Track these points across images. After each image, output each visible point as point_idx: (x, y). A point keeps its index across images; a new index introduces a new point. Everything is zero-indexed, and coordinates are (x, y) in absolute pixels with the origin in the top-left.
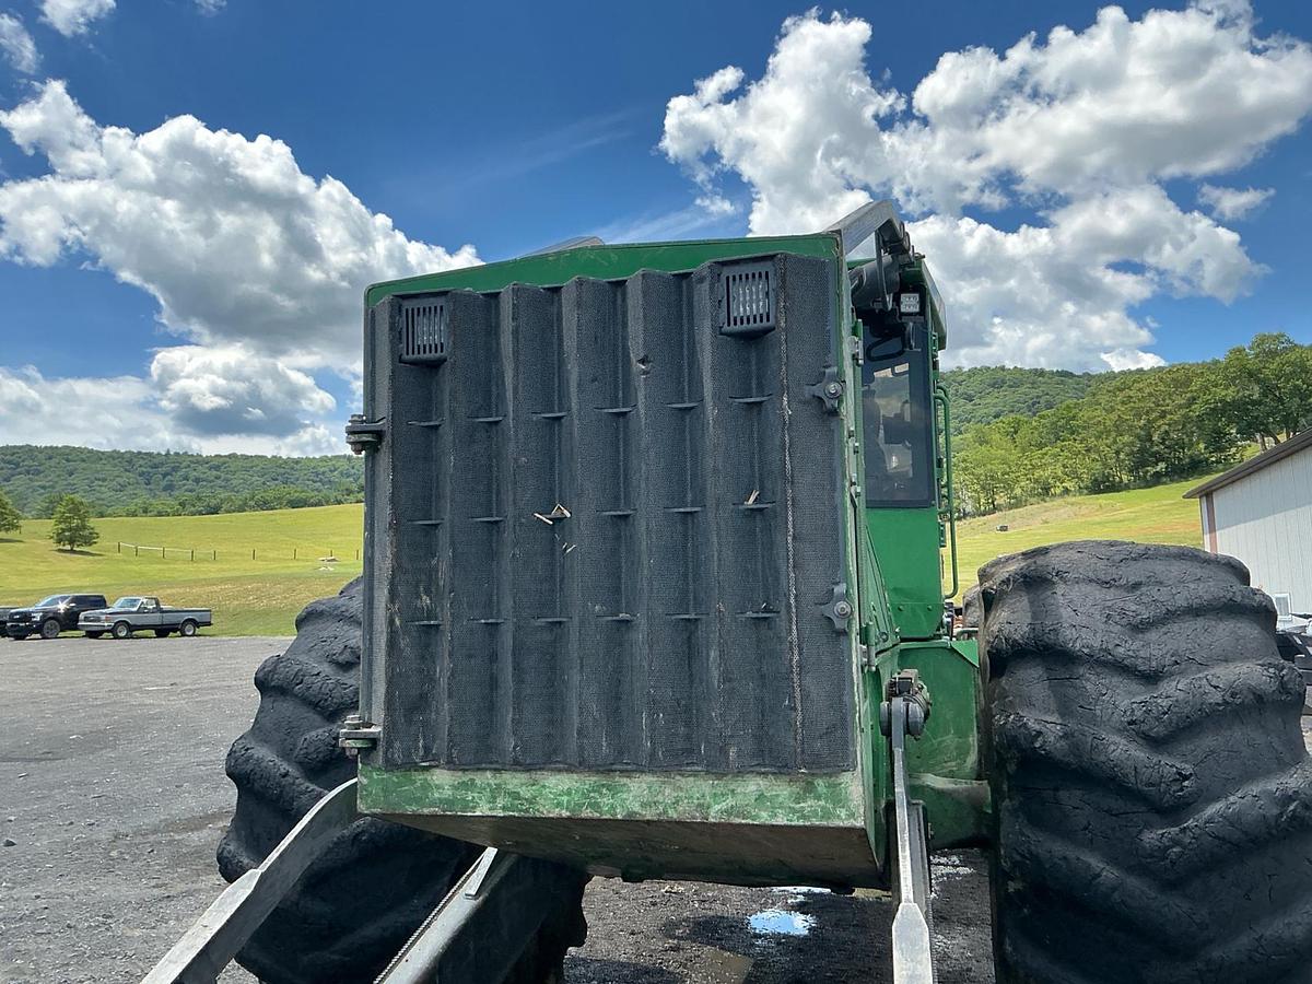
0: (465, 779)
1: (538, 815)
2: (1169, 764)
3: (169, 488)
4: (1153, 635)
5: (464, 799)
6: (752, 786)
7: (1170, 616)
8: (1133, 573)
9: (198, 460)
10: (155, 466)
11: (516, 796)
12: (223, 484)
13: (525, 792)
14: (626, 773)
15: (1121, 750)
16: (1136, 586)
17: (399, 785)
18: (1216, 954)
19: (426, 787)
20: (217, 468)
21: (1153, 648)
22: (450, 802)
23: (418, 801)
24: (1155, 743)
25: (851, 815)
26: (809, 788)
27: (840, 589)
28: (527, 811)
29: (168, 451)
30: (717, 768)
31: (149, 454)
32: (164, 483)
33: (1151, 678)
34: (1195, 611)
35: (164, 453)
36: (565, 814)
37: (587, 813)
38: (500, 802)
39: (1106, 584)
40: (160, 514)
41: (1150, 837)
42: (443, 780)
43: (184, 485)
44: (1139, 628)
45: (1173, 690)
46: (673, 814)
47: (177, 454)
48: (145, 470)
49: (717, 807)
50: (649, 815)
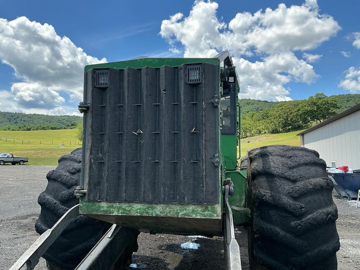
0: (111, 205)
1: (131, 215)
2: (298, 204)
3: (16, 123)
4: (295, 170)
5: (110, 210)
6: (191, 208)
7: (299, 165)
8: (290, 153)
9: (25, 115)
10: (12, 117)
11: (125, 210)
12: (32, 122)
13: (128, 209)
14: (157, 204)
15: (286, 200)
16: (290, 157)
17: (92, 206)
18: (309, 254)
19: (99, 207)
20: (30, 118)
21: (295, 173)
22: (106, 211)
23: (97, 210)
24: (295, 198)
25: (218, 216)
26: (206, 208)
27: (216, 155)
28: (128, 214)
29: (16, 112)
30: (182, 203)
31: (11, 113)
32: (15, 121)
33: (294, 181)
34: (306, 164)
35: (15, 113)
36: (139, 215)
37: (145, 215)
38: (120, 211)
39: (282, 156)
40: (13, 130)
41: (293, 223)
42: (104, 205)
43: (21, 122)
44: (291, 168)
45: (300, 185)
46: (169, 215)
47: (19, 113)
48: (9, 117)
49: (181, 213)
50: (162, 215)
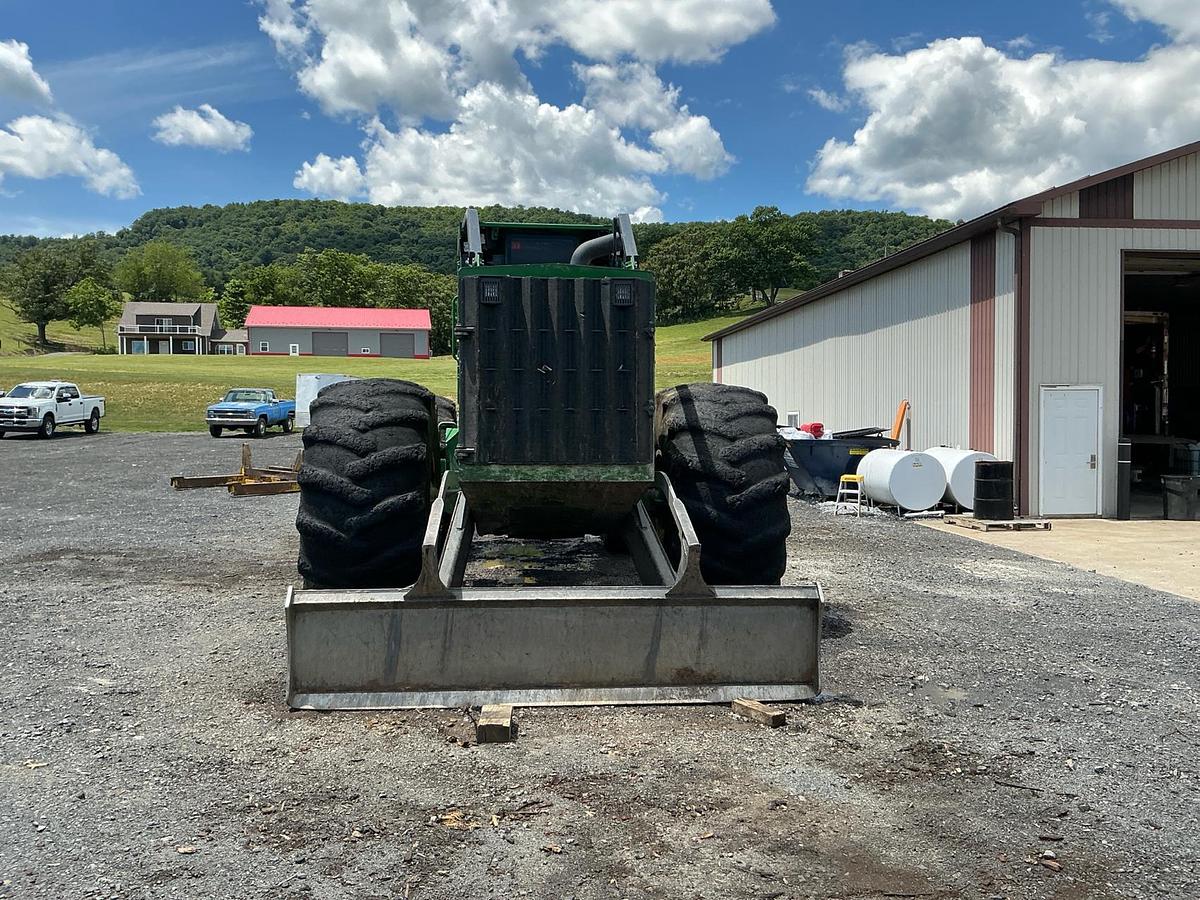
0: (505, 468)
1: (535, 481)
2: (738, 472)
4: (733, 423)
5: (504, 476)
6: (616, 469)
7: (740, 416)
8: (725, 398)
11: (526, 474)
13: (529, 473)
14: (570, 465)
15: (720, 466)
16: (727, 403)
18: (750, 540)
19: (489, 472)
21: (734, 427)
22: (499, 477)
24: (733, 464)
25: (650, 478)
26: (636, 470)
27: (651, 401)
28: (530, 479)
30: (606, 463)
33: (733, 440)
34: (748, 414)
36: (546, 480)
37: (554, 480)
38: (519, 477)
39: (715, 402)
41: (729, 499)
42: (496, 469)
44: (728, 420)
45: (740, 444)
46: (587, 479)
49: (603, 476)
50: (577, 480)
